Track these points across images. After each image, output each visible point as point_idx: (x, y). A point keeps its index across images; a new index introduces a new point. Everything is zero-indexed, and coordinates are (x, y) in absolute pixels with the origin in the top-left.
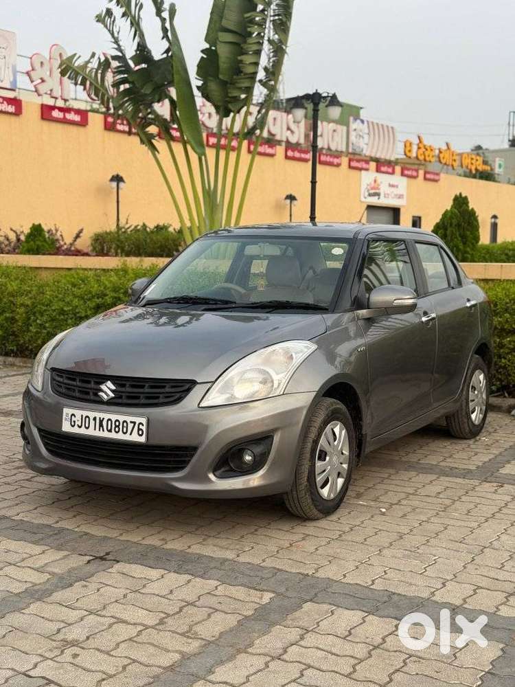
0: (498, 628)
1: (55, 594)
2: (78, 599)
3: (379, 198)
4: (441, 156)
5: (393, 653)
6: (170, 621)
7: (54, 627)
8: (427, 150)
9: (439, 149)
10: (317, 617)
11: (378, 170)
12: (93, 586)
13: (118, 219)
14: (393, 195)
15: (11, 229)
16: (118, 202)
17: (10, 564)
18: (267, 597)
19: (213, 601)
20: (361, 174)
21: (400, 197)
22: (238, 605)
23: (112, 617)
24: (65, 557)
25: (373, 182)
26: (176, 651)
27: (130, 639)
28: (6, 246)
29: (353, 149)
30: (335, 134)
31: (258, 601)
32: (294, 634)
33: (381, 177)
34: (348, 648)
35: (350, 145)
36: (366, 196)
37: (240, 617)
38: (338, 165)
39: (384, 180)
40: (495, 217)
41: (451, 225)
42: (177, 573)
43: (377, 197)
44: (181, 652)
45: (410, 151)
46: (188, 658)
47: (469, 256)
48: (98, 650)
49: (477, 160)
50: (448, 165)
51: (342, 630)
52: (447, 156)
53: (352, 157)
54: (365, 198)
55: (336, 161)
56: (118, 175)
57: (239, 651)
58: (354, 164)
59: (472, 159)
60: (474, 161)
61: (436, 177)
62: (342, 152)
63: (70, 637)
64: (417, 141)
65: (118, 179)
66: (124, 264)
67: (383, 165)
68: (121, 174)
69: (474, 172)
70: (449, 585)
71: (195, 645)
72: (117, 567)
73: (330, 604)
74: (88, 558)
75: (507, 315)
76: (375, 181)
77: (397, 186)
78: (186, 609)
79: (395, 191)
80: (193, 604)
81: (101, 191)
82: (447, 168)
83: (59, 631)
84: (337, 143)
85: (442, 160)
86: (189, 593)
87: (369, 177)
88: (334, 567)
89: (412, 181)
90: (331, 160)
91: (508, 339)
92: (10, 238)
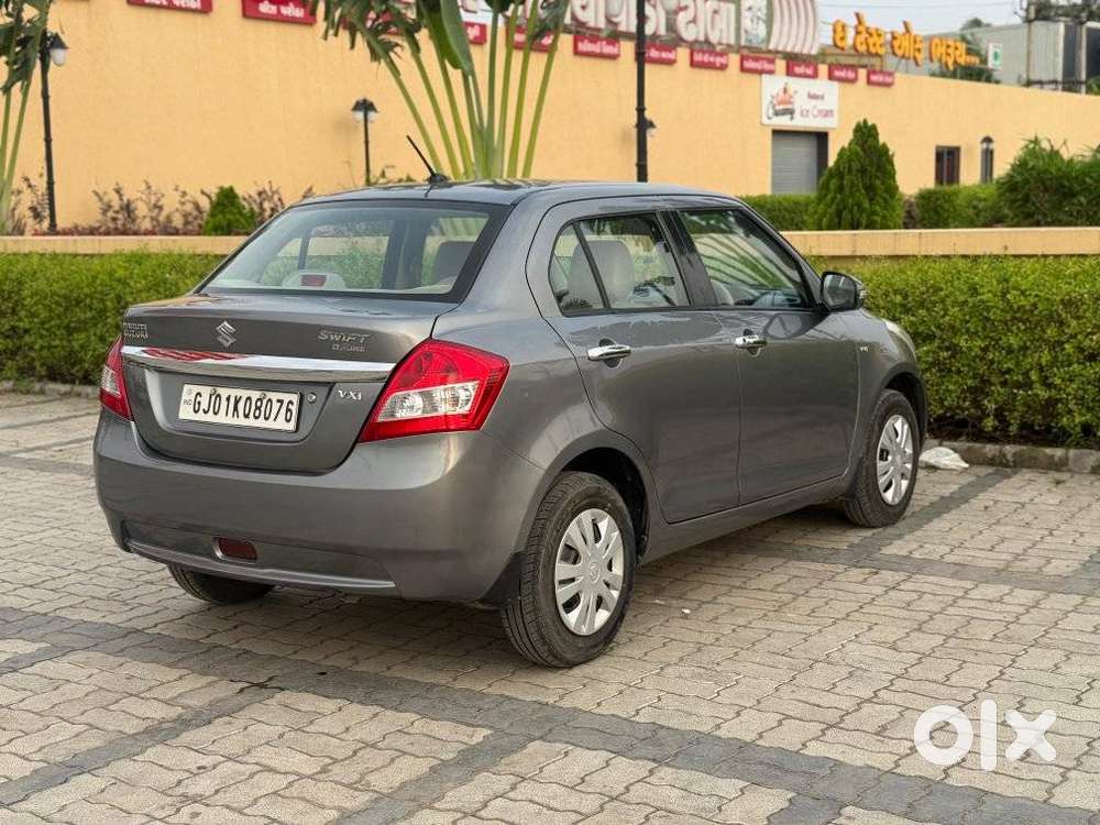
0: (796, 772)
1: (184, 735)
2: (214, 742)
3: (792, 118)
4: (896, 43)
5: (634, 806)
6: (336, 769)
7: (173, 778)
8: (871, 35)
9: (892, 33)
10: (542, 759)
11: (790, 72)
12: (239, 722)
13: (368, 170)
14: (815, 113)
15: (203, 193)
16: (367, 143)
17: (131, 695)
18: (480, 735)
19: (402, 742)
20: (761, 81)
21: (827, 114)
22: (437, 746)
23: (257, 764)
24: (209, 684)
25: (781, 94)
26: (334, 808)
27: (274, 793)
28: (196, 218)
29: (747, 40)
30: (717, 17)
31: (466, 739)
32: (502, 783)
33: (794, 83)
34: (573, 800)
35: (742, 32)
36: (771, 115)
37: (436, 762)
38: (723, 67)
39: (801, 87)
40: (988, 140)
41: (850, 171)
42: (362, 704)
43: (788, 117)
44: (339, 809)
45: (842, 39)
46: (348, 817)
47: (878, 219)
48: (228, 807)
49: (956, 48)
50: (908, 58)
51: (572, 776)
52: (906, 44)
53: (745, 52)
54: (769, 118)
55: (719, 60)
56: (365, 101)
57: (421, 807)
58: (749, 64)
59: (948, 46)
60: (951, 51)
61: (888, 80)
62: (729, 46)
63: (192, 790)
64: (854, 22)
65: (365, 106)
66: (354, 247)
67: (796, 63)
68: (371, 98)
69: (951, 68)
70: (745, 716)
71: (363, 799)
72: (279, 696)
73: (567, 743)
74: (241, 685)
75: (922, 312)
76: (785, 91)
77: (822, 97)
78: (362, 752)
79: (820, 105)
80: (374, 746)
81: (341, 126)
82: (907, 64)
83: (180, 782)
84: (721, 31)
85: (897, 51)
86: (371, 732)
87: (774, 84)
88: (587, 693)
89: (848, 87)
90: (712, 59)
91: (925, 348)
92: (201, 205)
